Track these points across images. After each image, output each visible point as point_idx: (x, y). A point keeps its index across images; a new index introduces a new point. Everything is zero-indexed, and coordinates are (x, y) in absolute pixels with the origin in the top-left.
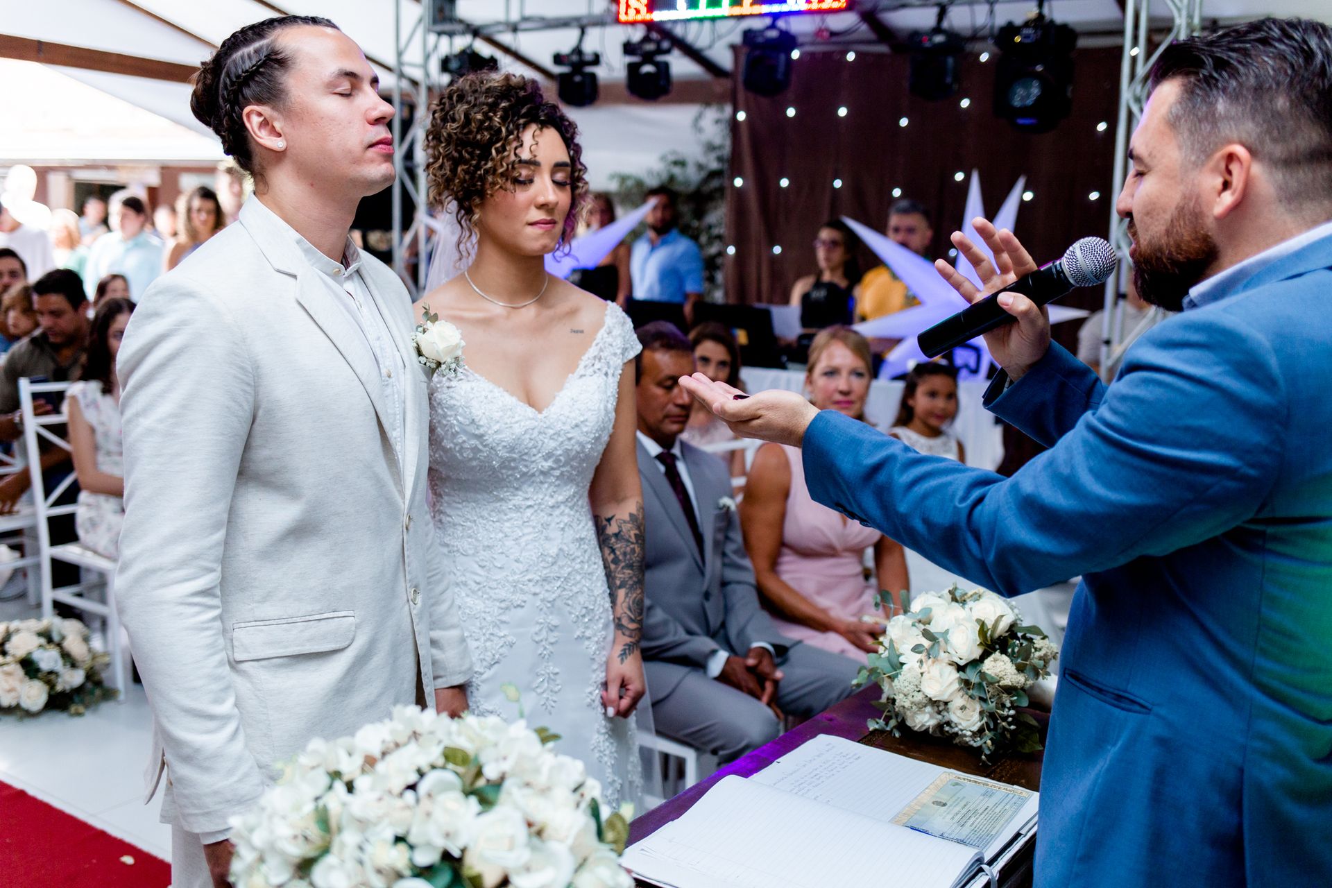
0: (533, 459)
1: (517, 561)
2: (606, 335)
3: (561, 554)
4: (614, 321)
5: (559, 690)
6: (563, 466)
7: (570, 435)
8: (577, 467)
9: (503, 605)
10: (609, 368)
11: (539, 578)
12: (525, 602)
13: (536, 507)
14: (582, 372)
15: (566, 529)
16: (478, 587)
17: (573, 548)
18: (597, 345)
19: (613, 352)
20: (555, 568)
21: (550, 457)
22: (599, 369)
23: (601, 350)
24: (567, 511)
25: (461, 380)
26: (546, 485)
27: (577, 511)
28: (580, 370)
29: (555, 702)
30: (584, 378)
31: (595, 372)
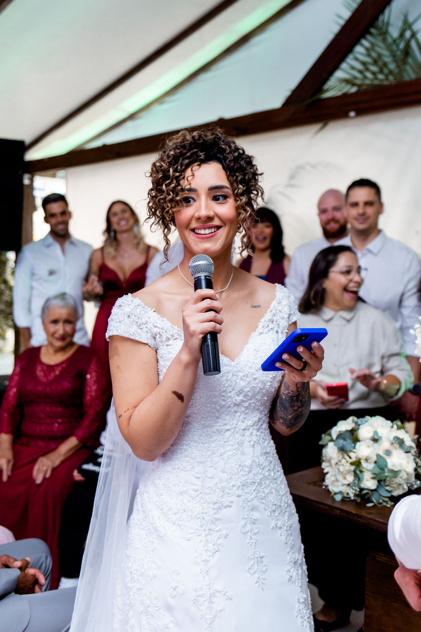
0: (229, 395)
1: (223, 472)
2: (277, 305)
3: (254, 465)
4: (283, 294)
5: (266, 570)
6: (250, 399)
7: (254, 376)
8: (261, 400)
9: (216, 506)
10: (279, 328)
11: (240, 484)
12: (232, 502)
13: (232, 430)
14: (261, 331)
15: (256, 446)
16: (197, 493)
17: (262, 459)
18: (271, 311)
19: (282, 316)
20: (251, 475)
21: (241, 393)
22: (272, 329)
23: (274, 315)
24: (255, 432)
25: (176, 339)
26: (238, 414)
27: (262, 433)
28: (260, 329)
29: (264, 579)
30: (262, 335)
31: (269, 331)
